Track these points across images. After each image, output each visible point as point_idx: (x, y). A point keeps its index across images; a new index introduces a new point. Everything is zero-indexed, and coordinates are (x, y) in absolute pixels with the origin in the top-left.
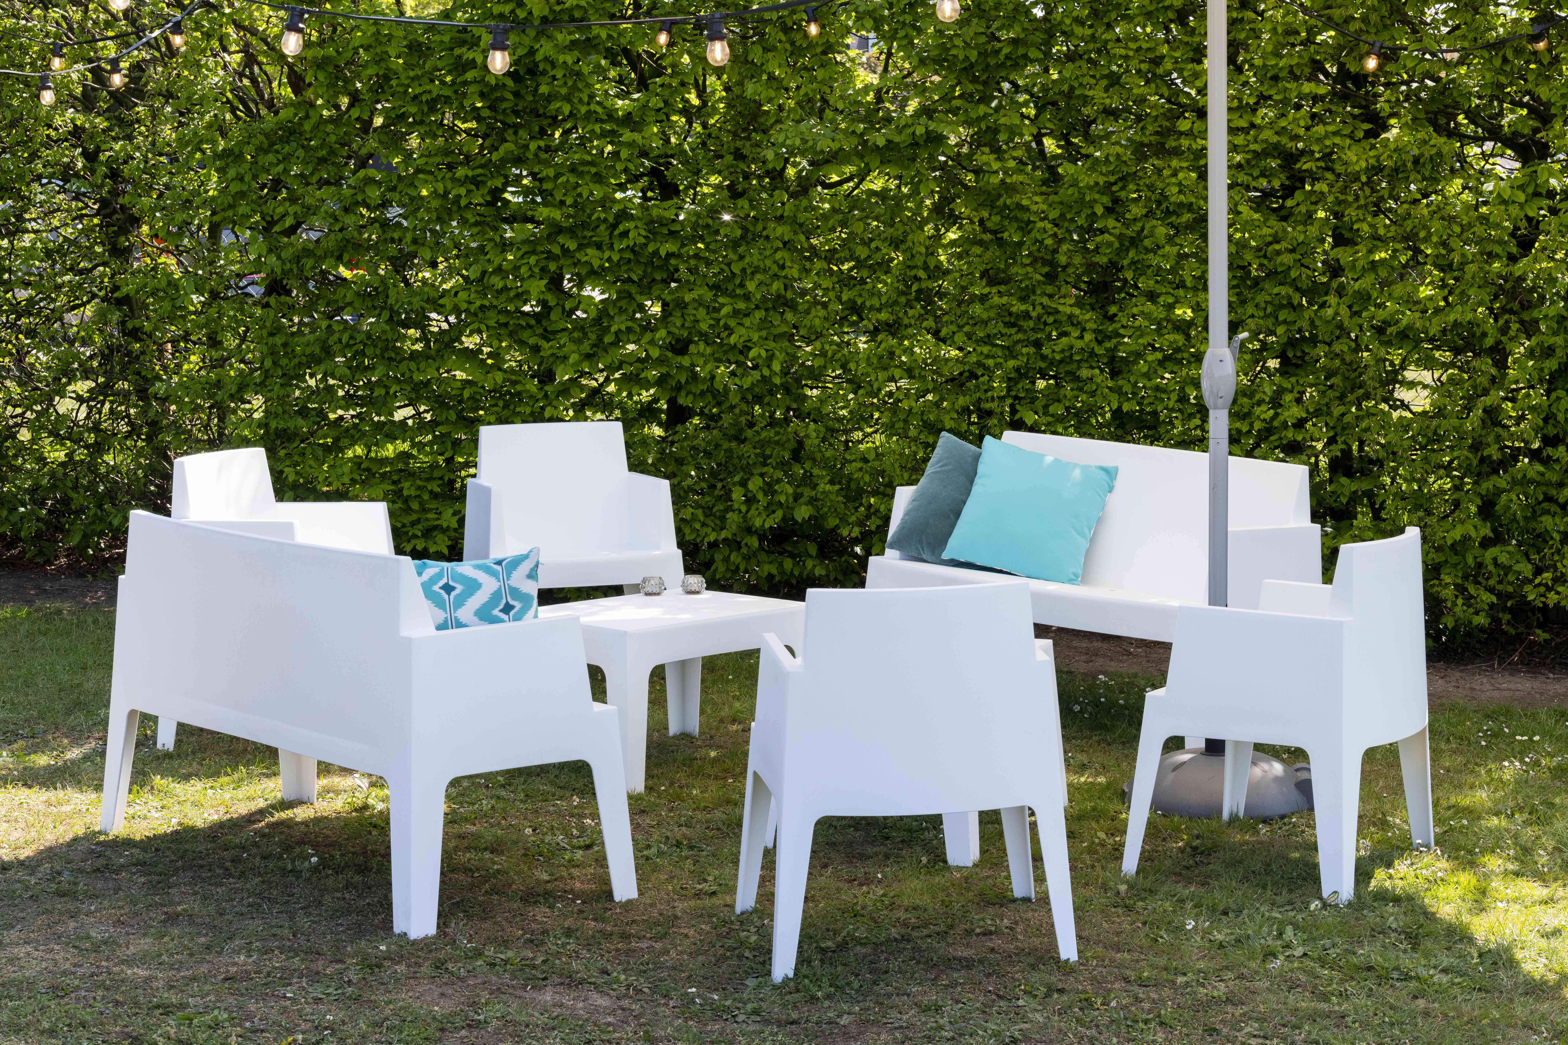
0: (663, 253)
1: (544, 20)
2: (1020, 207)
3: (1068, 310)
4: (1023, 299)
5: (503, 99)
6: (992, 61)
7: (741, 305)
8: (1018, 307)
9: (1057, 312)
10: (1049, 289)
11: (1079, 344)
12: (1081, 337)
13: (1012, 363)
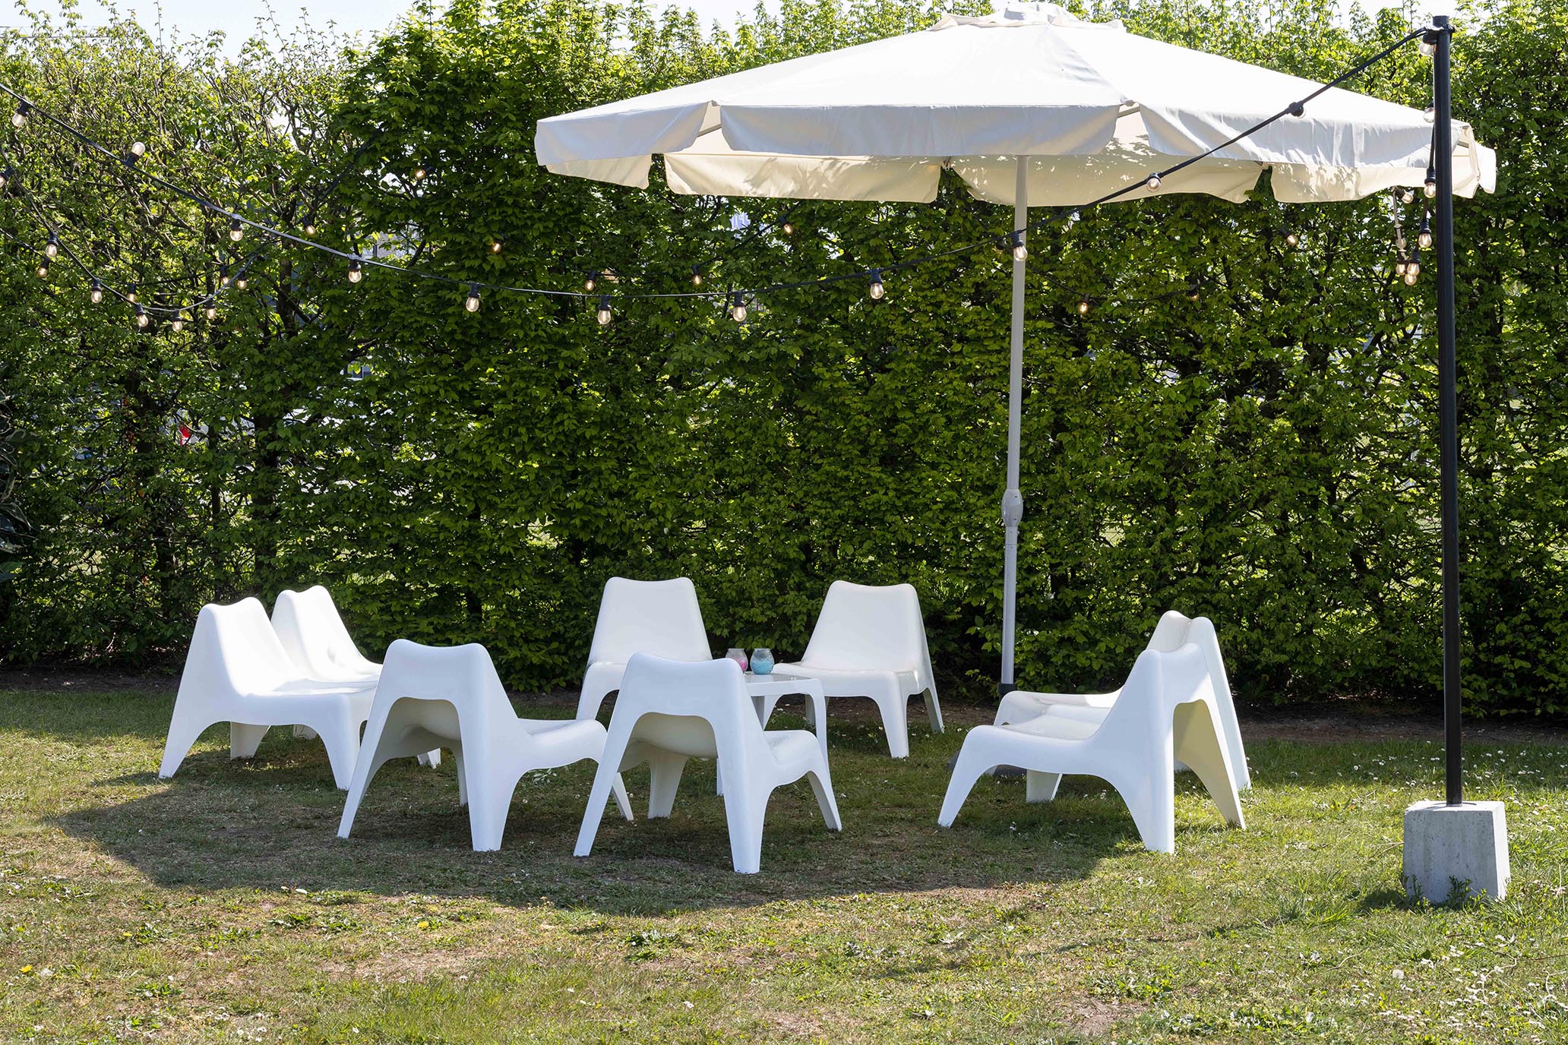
0: (588, 436)
1: (502, 271)
2: (843, 404)
3: (878, 475)
4: (845, 468)
5: (472, 327)
6: (823, 304)
7: (643, 472)
8: (842, 473)
9: (869, 476)
10: (863, 461)
11: (885, 499)
12: (886, 494)
13: (838, 512)
